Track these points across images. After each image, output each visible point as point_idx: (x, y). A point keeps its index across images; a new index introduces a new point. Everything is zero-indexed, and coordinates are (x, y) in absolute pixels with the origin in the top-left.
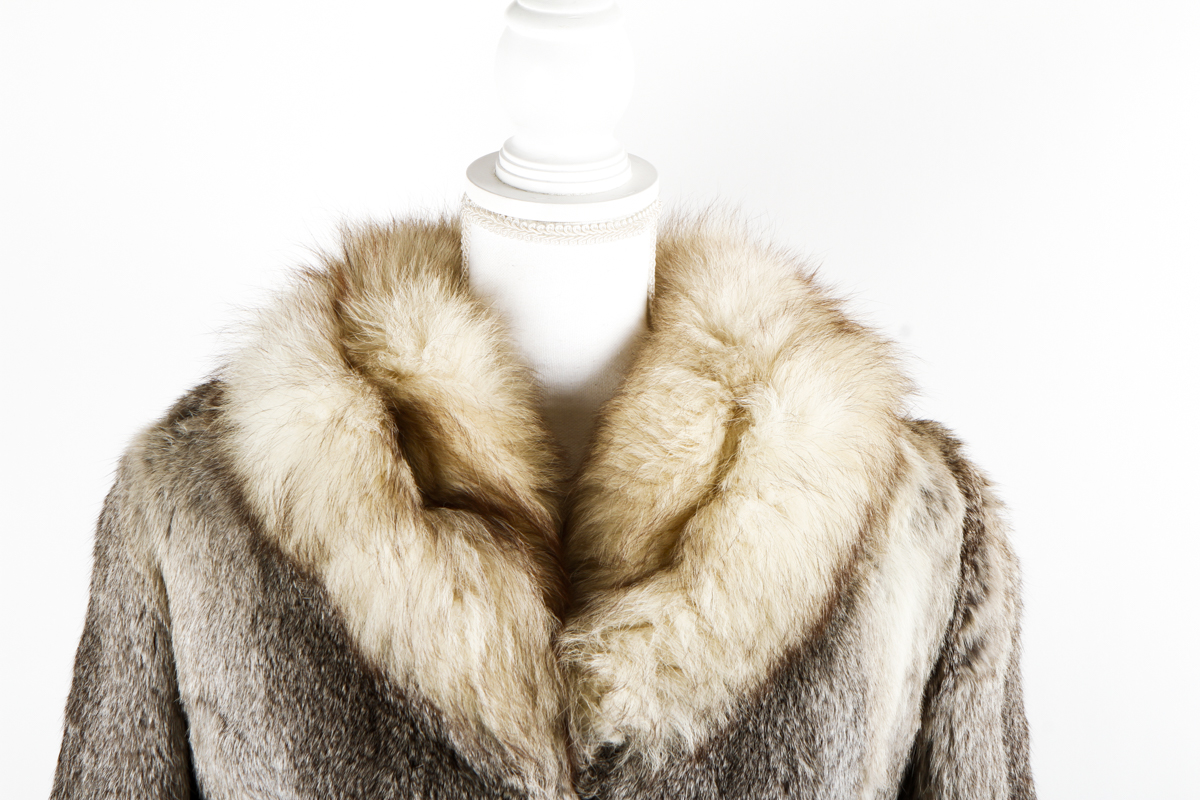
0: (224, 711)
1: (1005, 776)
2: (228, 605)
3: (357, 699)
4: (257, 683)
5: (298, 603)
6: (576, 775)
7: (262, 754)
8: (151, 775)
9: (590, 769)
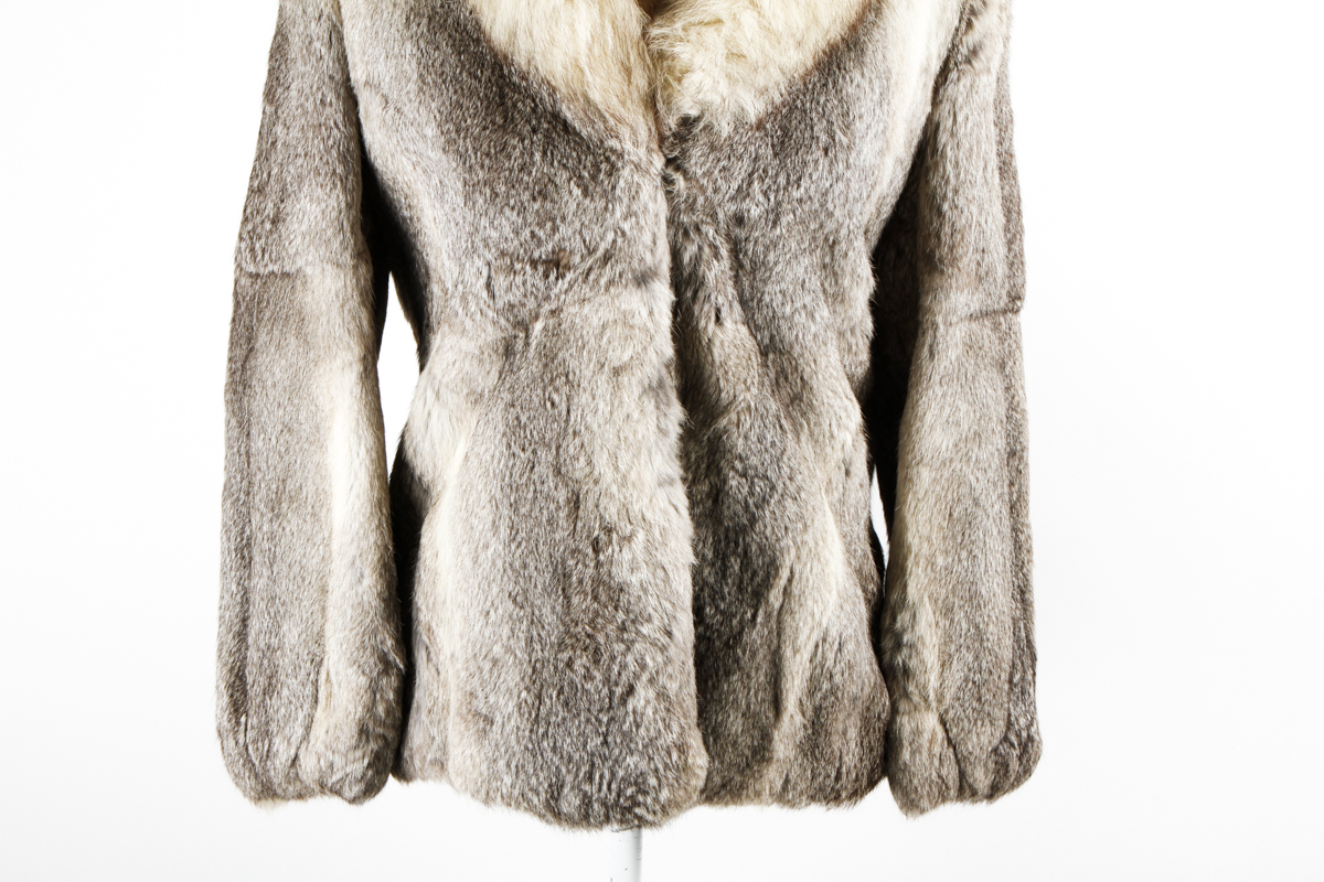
0: (386, 91)
1: (995, 151)
2: (387, 7)
3: (490, 81)
4: (411, 68)
5: (442, 6)
6: (662, 139)
7: (416, 124)
8: (331, 142)
9: (674, 135)
